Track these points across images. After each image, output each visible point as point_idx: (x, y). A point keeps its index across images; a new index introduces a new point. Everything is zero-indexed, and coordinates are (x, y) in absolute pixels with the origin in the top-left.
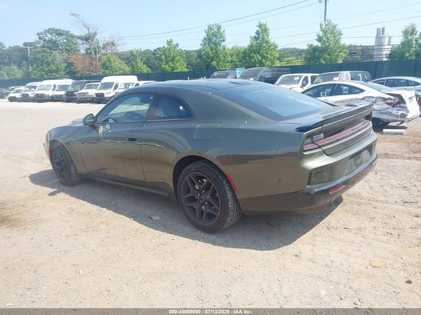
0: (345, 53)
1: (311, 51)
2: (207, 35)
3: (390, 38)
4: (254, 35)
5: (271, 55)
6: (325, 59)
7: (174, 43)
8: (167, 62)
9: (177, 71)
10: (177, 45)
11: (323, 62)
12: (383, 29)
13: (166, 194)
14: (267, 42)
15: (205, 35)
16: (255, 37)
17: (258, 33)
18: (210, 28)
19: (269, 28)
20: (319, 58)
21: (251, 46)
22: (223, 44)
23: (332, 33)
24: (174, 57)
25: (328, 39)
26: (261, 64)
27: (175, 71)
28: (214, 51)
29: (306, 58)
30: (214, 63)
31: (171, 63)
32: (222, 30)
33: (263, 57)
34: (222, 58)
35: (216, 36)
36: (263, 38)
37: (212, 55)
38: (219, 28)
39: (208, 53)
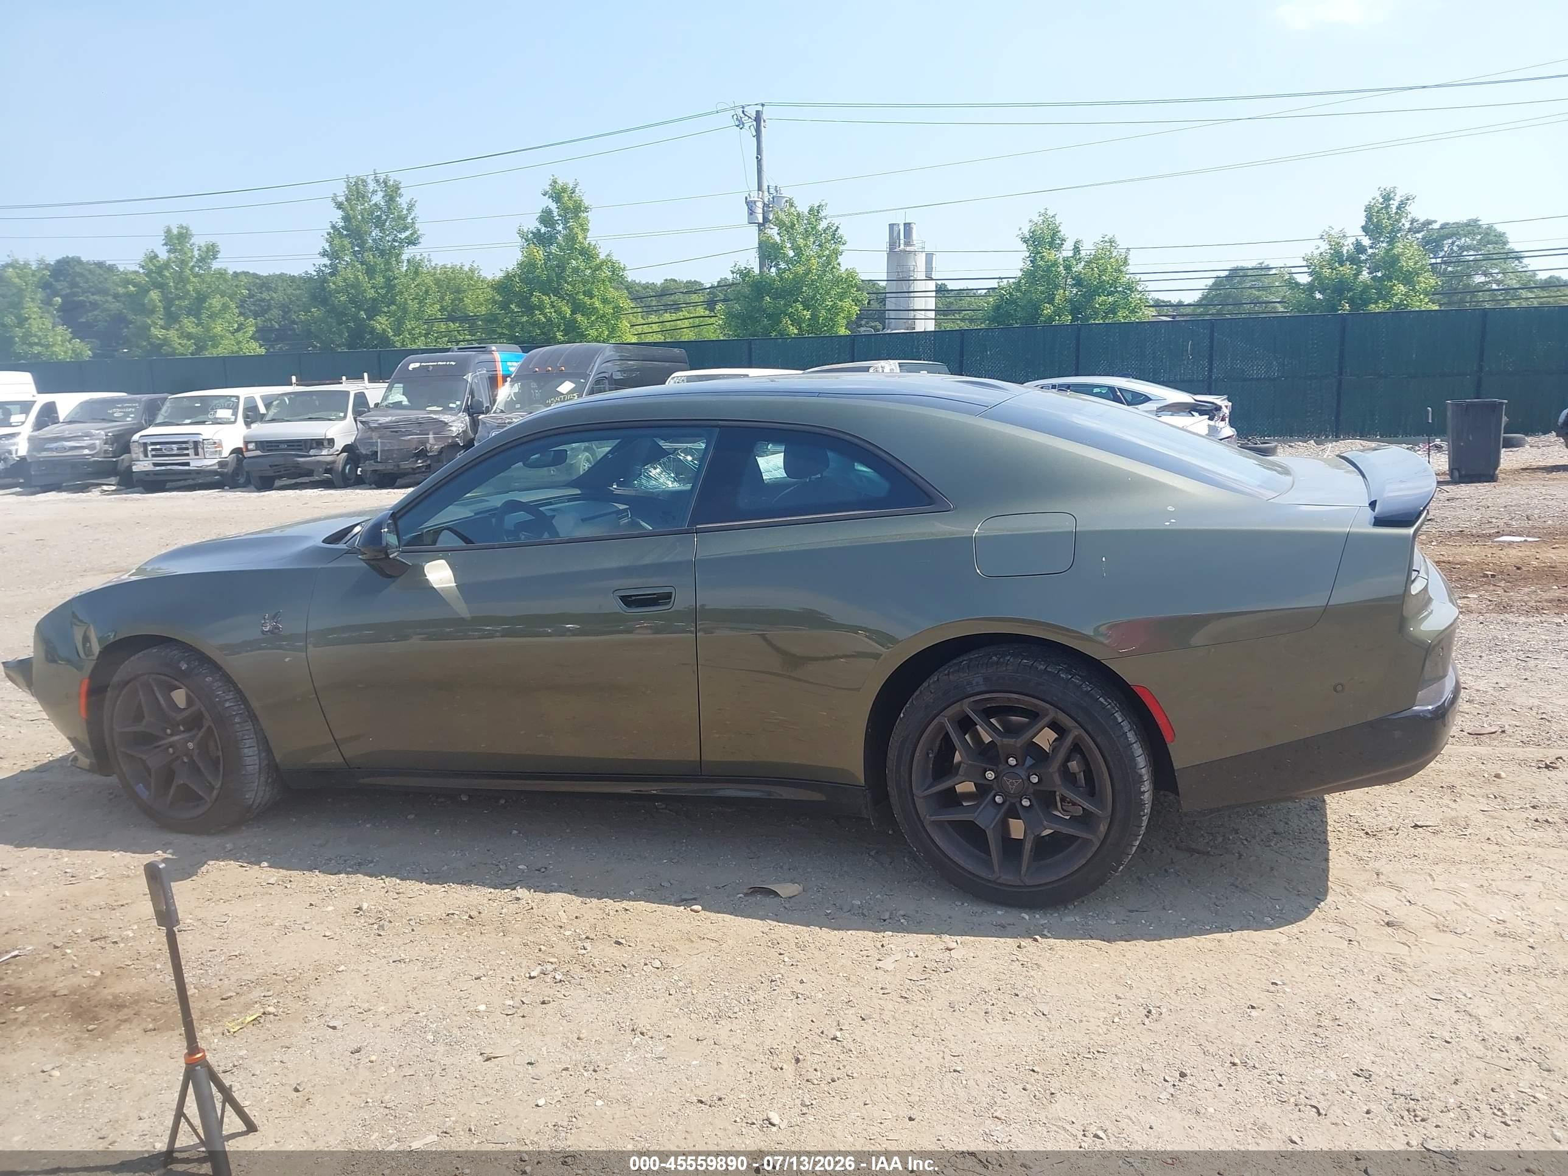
0: (856, 301)
1: (747, 291)
2: (346, 219)
3: (929, 257)
4: (532, 224)
5: (605, 301)
6: (797, 321)
7: (198, 242)
8: (172, 318)
9: (221, 351)
10: (211, 252)
11: (793, 331)
12: (908, 226)
13: (817, 797)
14: (587, 254)
15: (337, 217)
16: (537, 235)
17: (546, 218)
18: (357, 192)
19: (586, 202)
20: (775, 318)
21: (527, 267)
22: (408, 253)
23: (811, 231)
24: (201, 298)
25: (798, 251)
26: (574, 333)
27: (211, 352)
28: (380, 280)
29: (730, 315)
30: (382, 323)
31: (189, 324)
32: (403, 202)
33: (577, 308)
34: (413, 306)
35: (380, 224)
36: (571, 238)
37: (371, 293)
38: (392, 193)
39: (356, 285)
